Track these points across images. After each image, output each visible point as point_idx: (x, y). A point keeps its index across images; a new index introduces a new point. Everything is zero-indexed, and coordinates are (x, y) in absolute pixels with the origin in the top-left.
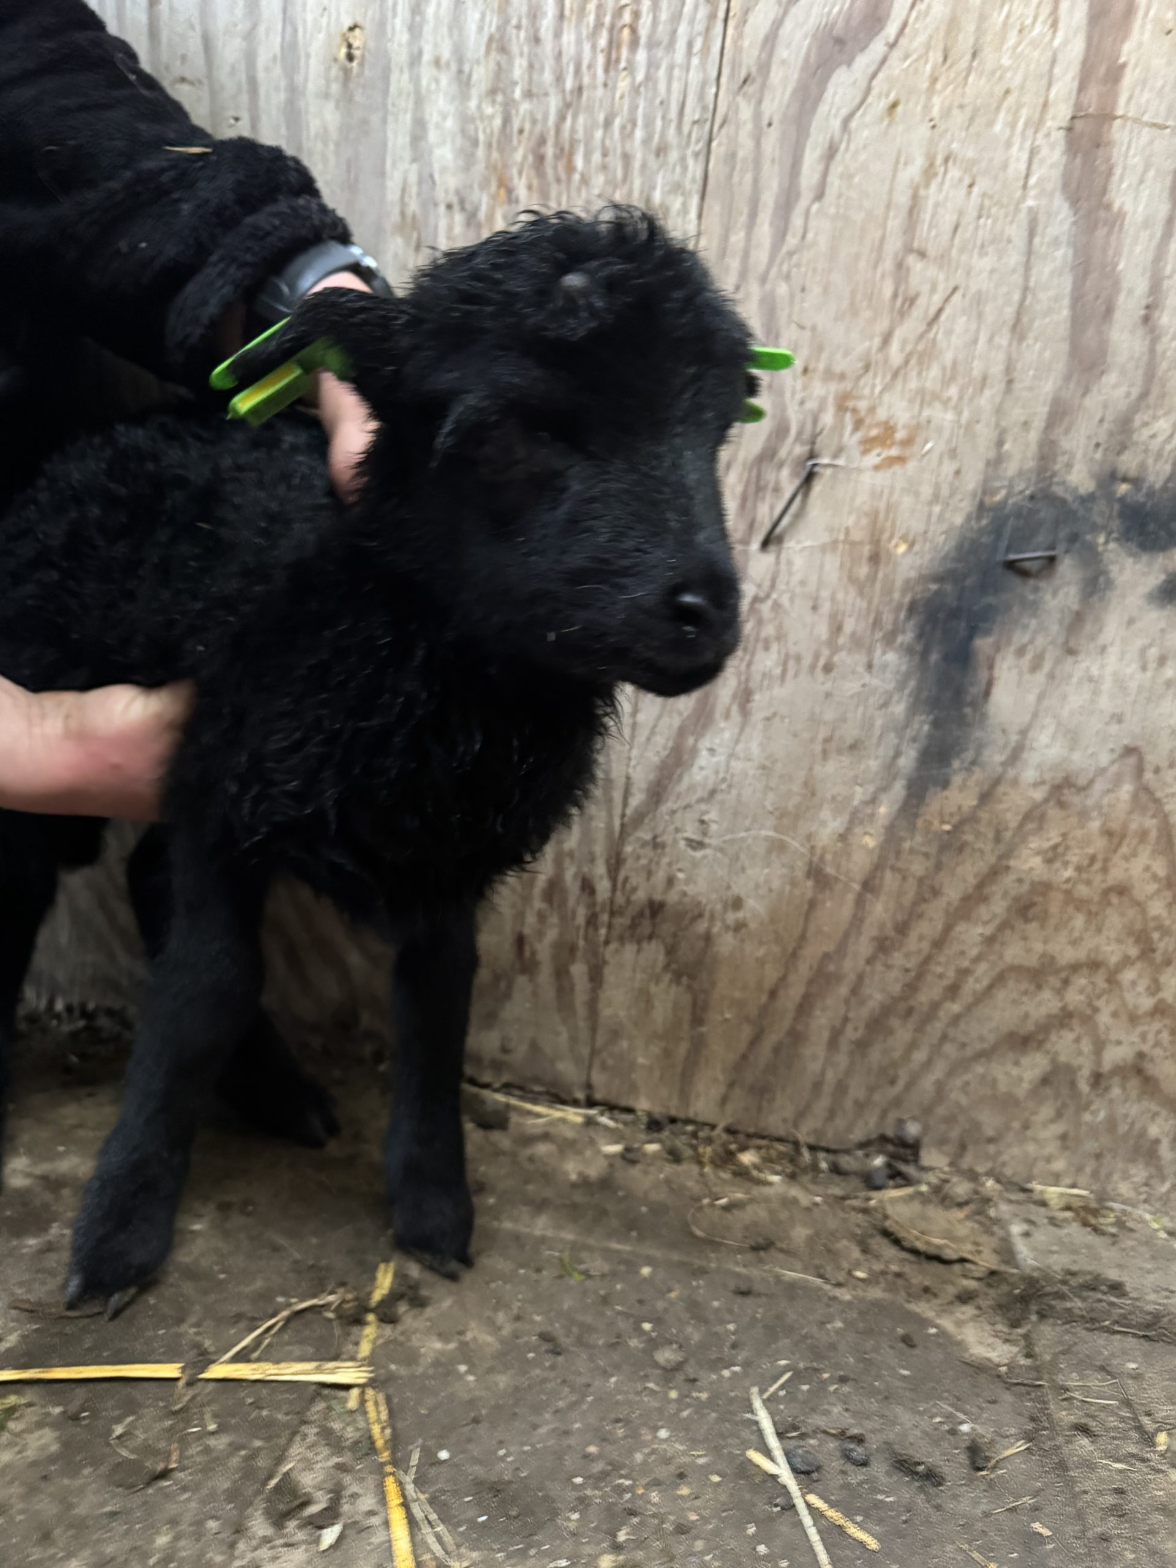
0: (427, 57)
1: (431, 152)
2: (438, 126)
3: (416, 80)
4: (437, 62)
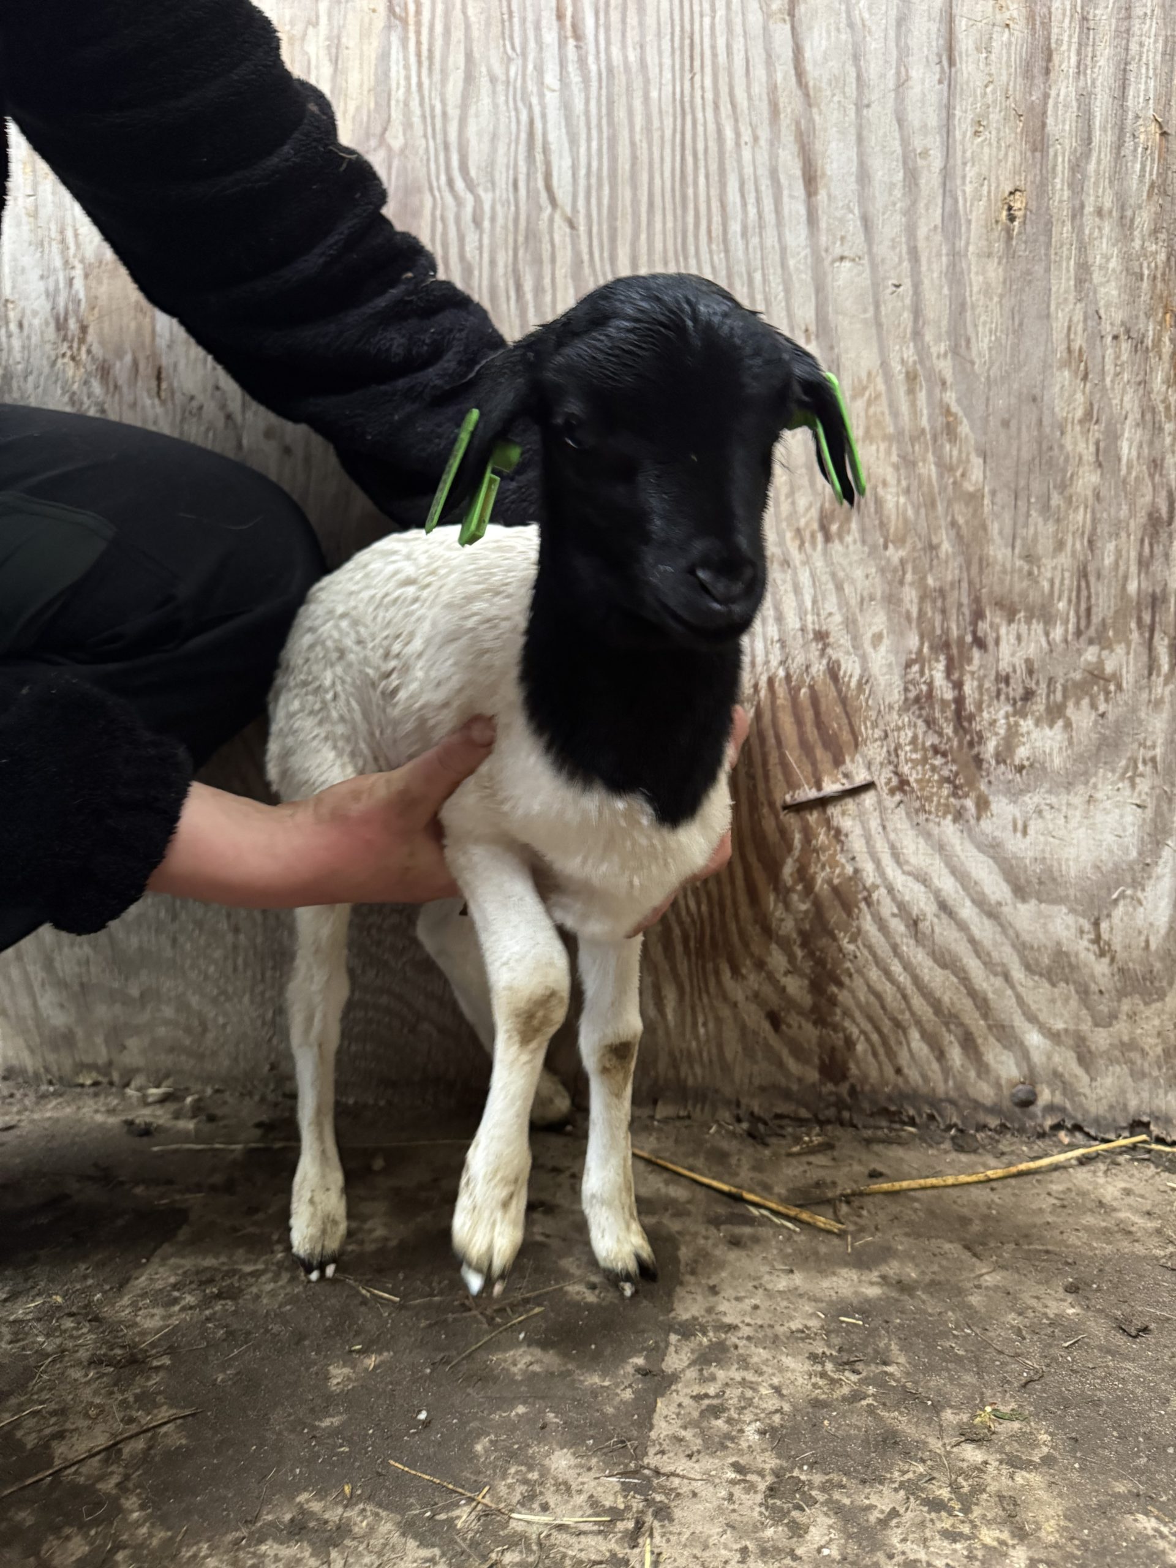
0: (1089, 209)
1: (1095, 293)
2: (1101, 267)
3: (1079, 230)
4: (1099, 212)
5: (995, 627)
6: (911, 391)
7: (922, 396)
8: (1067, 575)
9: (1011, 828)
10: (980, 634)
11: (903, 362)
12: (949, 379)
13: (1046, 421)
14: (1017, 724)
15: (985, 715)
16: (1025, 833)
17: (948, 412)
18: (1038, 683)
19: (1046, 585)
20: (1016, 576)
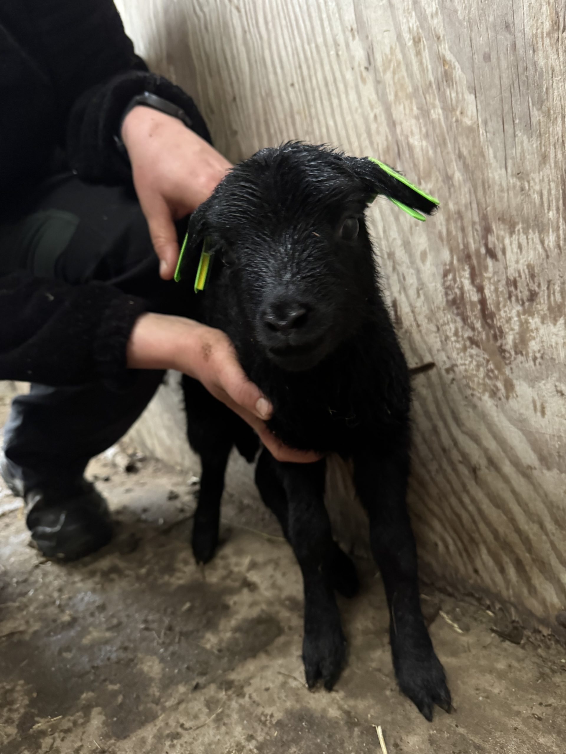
5: (501, 240)
6: (418, 53)
7: (426, 54)
8: (553, 185)
9: (531, 406)
10: (490, 246)
11: (410, 30)
12: (441, 32)
13: (519, 44)
14: (527, 322)
15: (502, 313)
16: (543, 413)
17: (444, 61)
18: (539, 286)
19: (536, 197)
20: (511, 193)
